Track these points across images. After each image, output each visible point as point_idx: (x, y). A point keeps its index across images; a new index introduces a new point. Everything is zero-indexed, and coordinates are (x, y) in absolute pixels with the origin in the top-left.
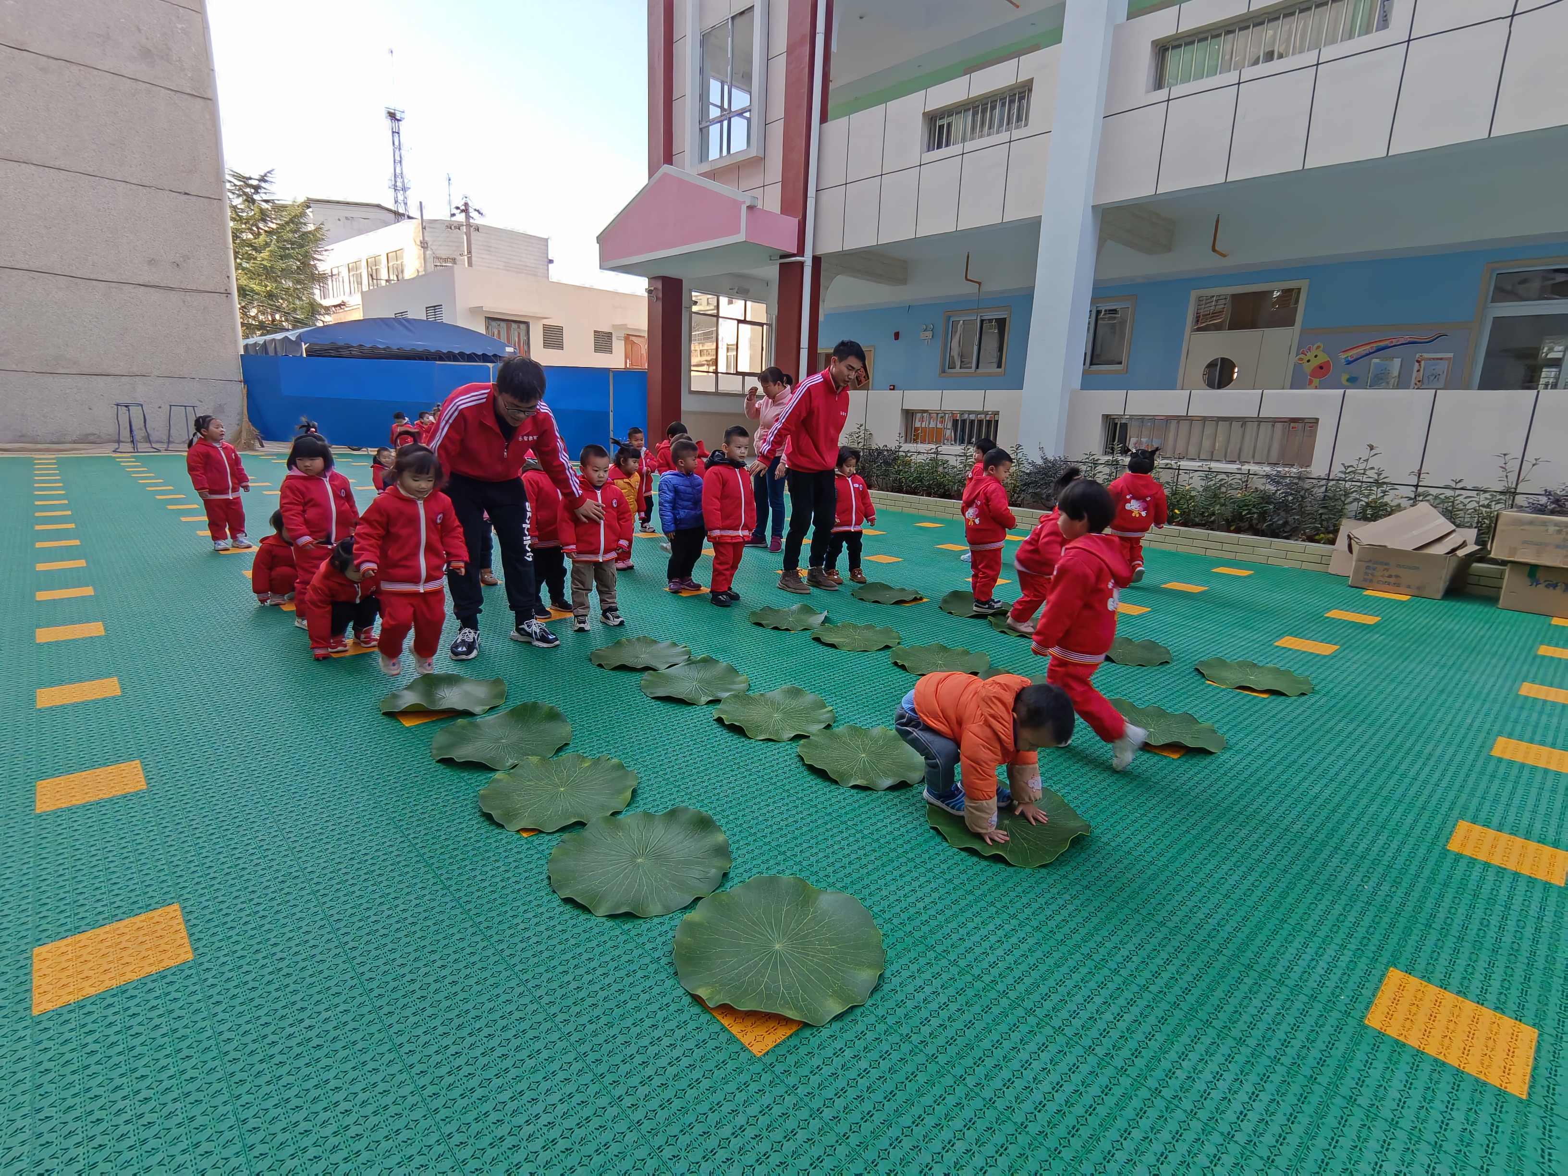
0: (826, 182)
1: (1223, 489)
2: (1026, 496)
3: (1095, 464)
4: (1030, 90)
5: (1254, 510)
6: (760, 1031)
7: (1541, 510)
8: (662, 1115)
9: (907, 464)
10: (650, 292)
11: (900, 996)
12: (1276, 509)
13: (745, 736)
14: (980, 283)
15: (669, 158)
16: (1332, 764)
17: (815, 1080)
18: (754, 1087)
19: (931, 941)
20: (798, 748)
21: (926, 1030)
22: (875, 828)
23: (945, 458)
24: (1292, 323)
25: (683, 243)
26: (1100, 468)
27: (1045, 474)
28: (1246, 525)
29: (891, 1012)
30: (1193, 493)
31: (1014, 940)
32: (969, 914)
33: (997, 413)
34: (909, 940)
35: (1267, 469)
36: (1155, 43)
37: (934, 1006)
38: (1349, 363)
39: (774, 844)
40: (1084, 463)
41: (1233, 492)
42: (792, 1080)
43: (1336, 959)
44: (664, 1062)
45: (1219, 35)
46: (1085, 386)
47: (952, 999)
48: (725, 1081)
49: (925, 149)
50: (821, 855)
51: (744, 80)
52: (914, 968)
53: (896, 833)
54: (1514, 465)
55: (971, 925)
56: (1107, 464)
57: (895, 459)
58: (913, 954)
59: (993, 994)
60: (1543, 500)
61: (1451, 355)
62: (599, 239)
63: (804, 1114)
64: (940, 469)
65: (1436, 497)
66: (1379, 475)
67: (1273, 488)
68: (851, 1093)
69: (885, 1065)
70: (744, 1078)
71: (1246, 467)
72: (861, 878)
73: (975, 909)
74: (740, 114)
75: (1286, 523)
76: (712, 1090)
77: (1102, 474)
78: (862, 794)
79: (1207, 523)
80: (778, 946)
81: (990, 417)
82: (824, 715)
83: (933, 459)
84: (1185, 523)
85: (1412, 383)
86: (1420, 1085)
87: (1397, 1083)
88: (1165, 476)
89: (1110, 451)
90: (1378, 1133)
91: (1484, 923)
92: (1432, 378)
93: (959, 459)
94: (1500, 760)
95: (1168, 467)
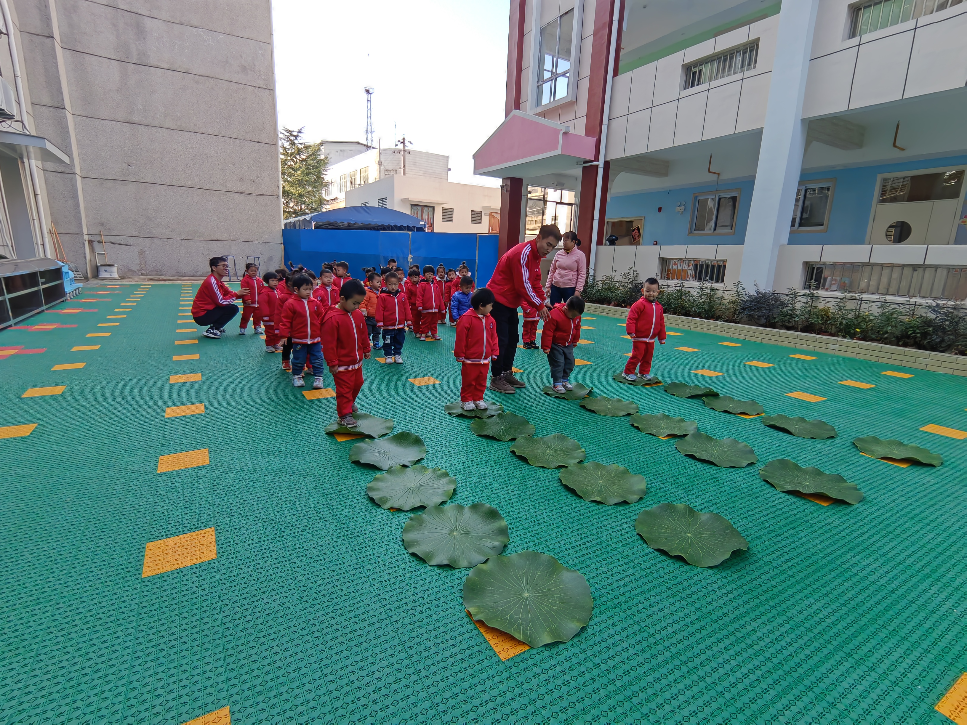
0: (615, 114)
1: (895, 316)
2: (744, 317)
3: (796, 295)
4: (758, 46)
5: (918, 331)
6: (507, 645)
8: (442, 685)
10: (503, 187)
11: (598, 639)
12: (935, 331)
13: (528, 463)
14: (719, 174)
15: (518, 106)
16: (947, 520)
17: (535, 681)
18: (497, 679)
19: (624, 607)
20: (561, 473)
21: (611, 663)
22: (600, 530)
23: (688, 289)
24: (956, 197)
25: (524, 157)
26: (799, 298)
27: (758, 302)
28: (911, 341)
29: (590, 647)
30: (872, 318)
31: (681, 614)
32: (653, 593)
33: (724, 261)
34: (609, 604)
35: (929, 302)
36: (851, 6)
37: (619, 649)
39: (534, 532)
40: (787, 295)
41: (903, 317)
42: (521, 679)
43: (920, 659)
44: (448, 654)
46: (790, 242)
47: (632, 646)
48: (481, 672)
49: (683, 88)
50: (562, 543)
51: (568, 54)
52: (610, 622)
53: (614, 535)
55: (653, 600)
56: (804, 295)
58: (611, 613)
59: (661, 648)
62: (474, 156)
63: (525, 701)
64: (684, 297)
67: (932, 316)
68: (556, 694)
69: (581, 680)
70: (492, 672)
71: (913, 300)
72: (585, 561)
73: (658, 590)
74: (564, 74)
75: (943, 341)
76: (473, 676)
77: (801, 303)
78: (597, 507)
79: (881, 339)
80: (526, 595)
81: (721, 263)
82: (579, 454)
83: (679, 291)
84: (864, 339)
88: (850, 305)
89: (808, 287)
93: (697, 290)
95: (853, 299)
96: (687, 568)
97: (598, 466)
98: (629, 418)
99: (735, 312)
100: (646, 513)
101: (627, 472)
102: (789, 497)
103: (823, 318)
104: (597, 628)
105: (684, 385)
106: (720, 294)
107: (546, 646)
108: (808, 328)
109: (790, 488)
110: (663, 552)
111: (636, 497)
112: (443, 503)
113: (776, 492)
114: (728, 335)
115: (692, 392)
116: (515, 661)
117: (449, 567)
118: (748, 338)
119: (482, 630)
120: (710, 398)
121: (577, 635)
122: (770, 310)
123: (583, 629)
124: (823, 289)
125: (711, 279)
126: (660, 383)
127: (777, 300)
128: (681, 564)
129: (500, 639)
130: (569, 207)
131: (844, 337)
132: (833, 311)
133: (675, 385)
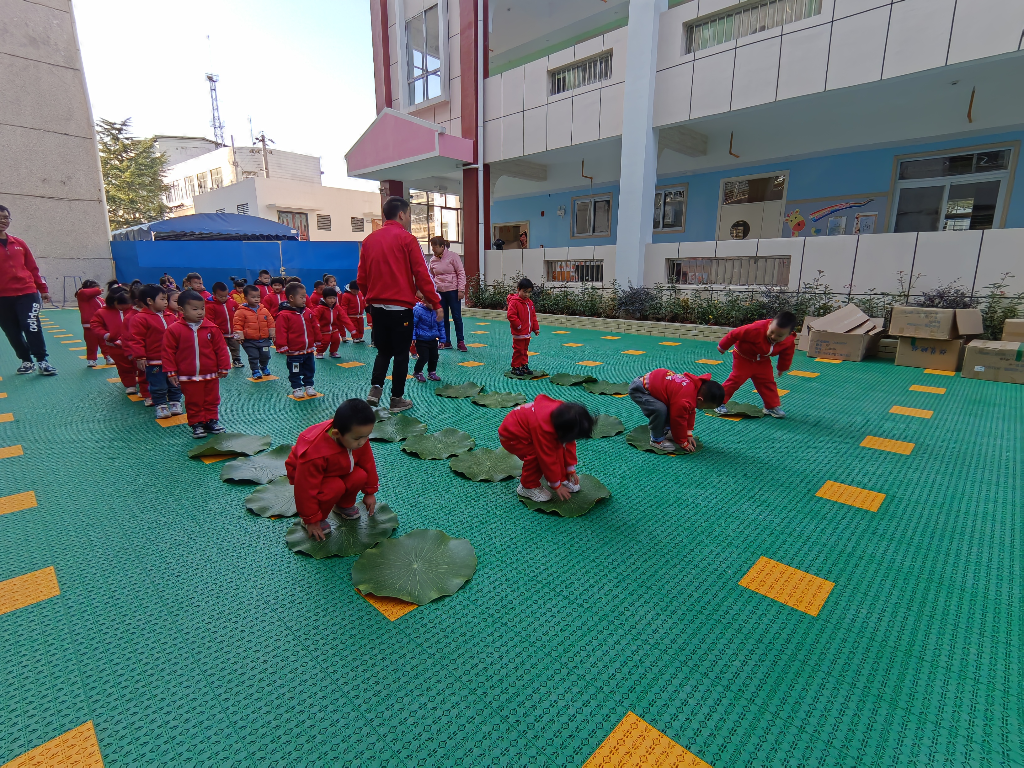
0: (489, 116)
1: (738, 302)
2: (621, 312)
3: (662, 289)
4: (612, 56)
5: (757, 314)
6: (397, 608)
7: (922, 305)
8: (331, 652)
9: (548, 294)
10: (381, 190)
11: (480, 587)
12: (768, 312)
13: (418, 458)
14: (591, 178)
15: (389, 103)
17: (422, 630)
18: (386, 636)
20: (450, 463)
21: (491, 602)
23: (572, 290)
24: (781, 198)
25: (400, 158)
26: (664, 292)
27: (632, 297)
29: (473, 595)
30: (721, 305)
31: (553, 555)
32: (530, 544)
33: (602, 260)
34: (492, 559)
35: (762, 288)
36: (684, 24)
37: (499, 590)
38: (815, 221)
40: (655, 289)
41: (743, 303)
42: (409, 631)
43: (732, 553)
44: (337, 627)
45: (723, 18)
46: (655, 241)
47: (510, 586)
48: (371, 634)
49: (550, 94)
50: (451, 518)
51: (435, 52)
52: (492, 572)
53: (498, 504)
54: (906, 279)
55: (530, 549)
56: (669, 289)
57: (542, 292)
58: (493, 566)
59: (534, 582)
60: (923, 299)
61: (876, 213)
62: (347, 157)
63: (412, 646)
64: (569, 297)
65: (861, 301)
66: (826, 288)
67: (765, 300)
68: (441, 635)
69: (464, 620)
70: (382, 632)
71: (751, 287)
72: (471, 529)
73: (535, 541)
74: (435, 73)
76: (362, 639)
77: (666, 296)
78: (483, 485)
79: (729, 323)
80: (415, 566)
81: (598, 263)
82: (468, 443)
83: (565, 291)
84: (716, 324)
85: (854, 230)
86: (759, 612)
87: (746, 612)
88: (704, 295)
89: (671, 281)
90: (728, 636)
91: (823, 532)
92: (865, 228)
93: (580, 290)
94: (864, 448)
95: (705, 290)
96: (561, 519)
97: (486, 451)
99: (614, 309)
102: (647, 454)
103: (684, 308)
104: (480, 580)
105: (568, 375)
106: (600, 292)
107: (434, 601)
108: (674, 319)
110: (540, 511)
113: (638, 452)
114: (609, 330)
115: (574, 381)
116: (403, 619)
117: (337, 557)
118: (626, 331)
119: (371, 601)
120: (590, 383)
121: (461, 588)
122: (642, 304)
123: (467, 582)
124: (685, 282)
125: (592, 280)
126: (547, 375)
127: (648, 294)
128: (556, 518)
129: (390, 605)
130: (454, 212)
131: (701, 324)
132: (691, 301)
133: (559, 376)
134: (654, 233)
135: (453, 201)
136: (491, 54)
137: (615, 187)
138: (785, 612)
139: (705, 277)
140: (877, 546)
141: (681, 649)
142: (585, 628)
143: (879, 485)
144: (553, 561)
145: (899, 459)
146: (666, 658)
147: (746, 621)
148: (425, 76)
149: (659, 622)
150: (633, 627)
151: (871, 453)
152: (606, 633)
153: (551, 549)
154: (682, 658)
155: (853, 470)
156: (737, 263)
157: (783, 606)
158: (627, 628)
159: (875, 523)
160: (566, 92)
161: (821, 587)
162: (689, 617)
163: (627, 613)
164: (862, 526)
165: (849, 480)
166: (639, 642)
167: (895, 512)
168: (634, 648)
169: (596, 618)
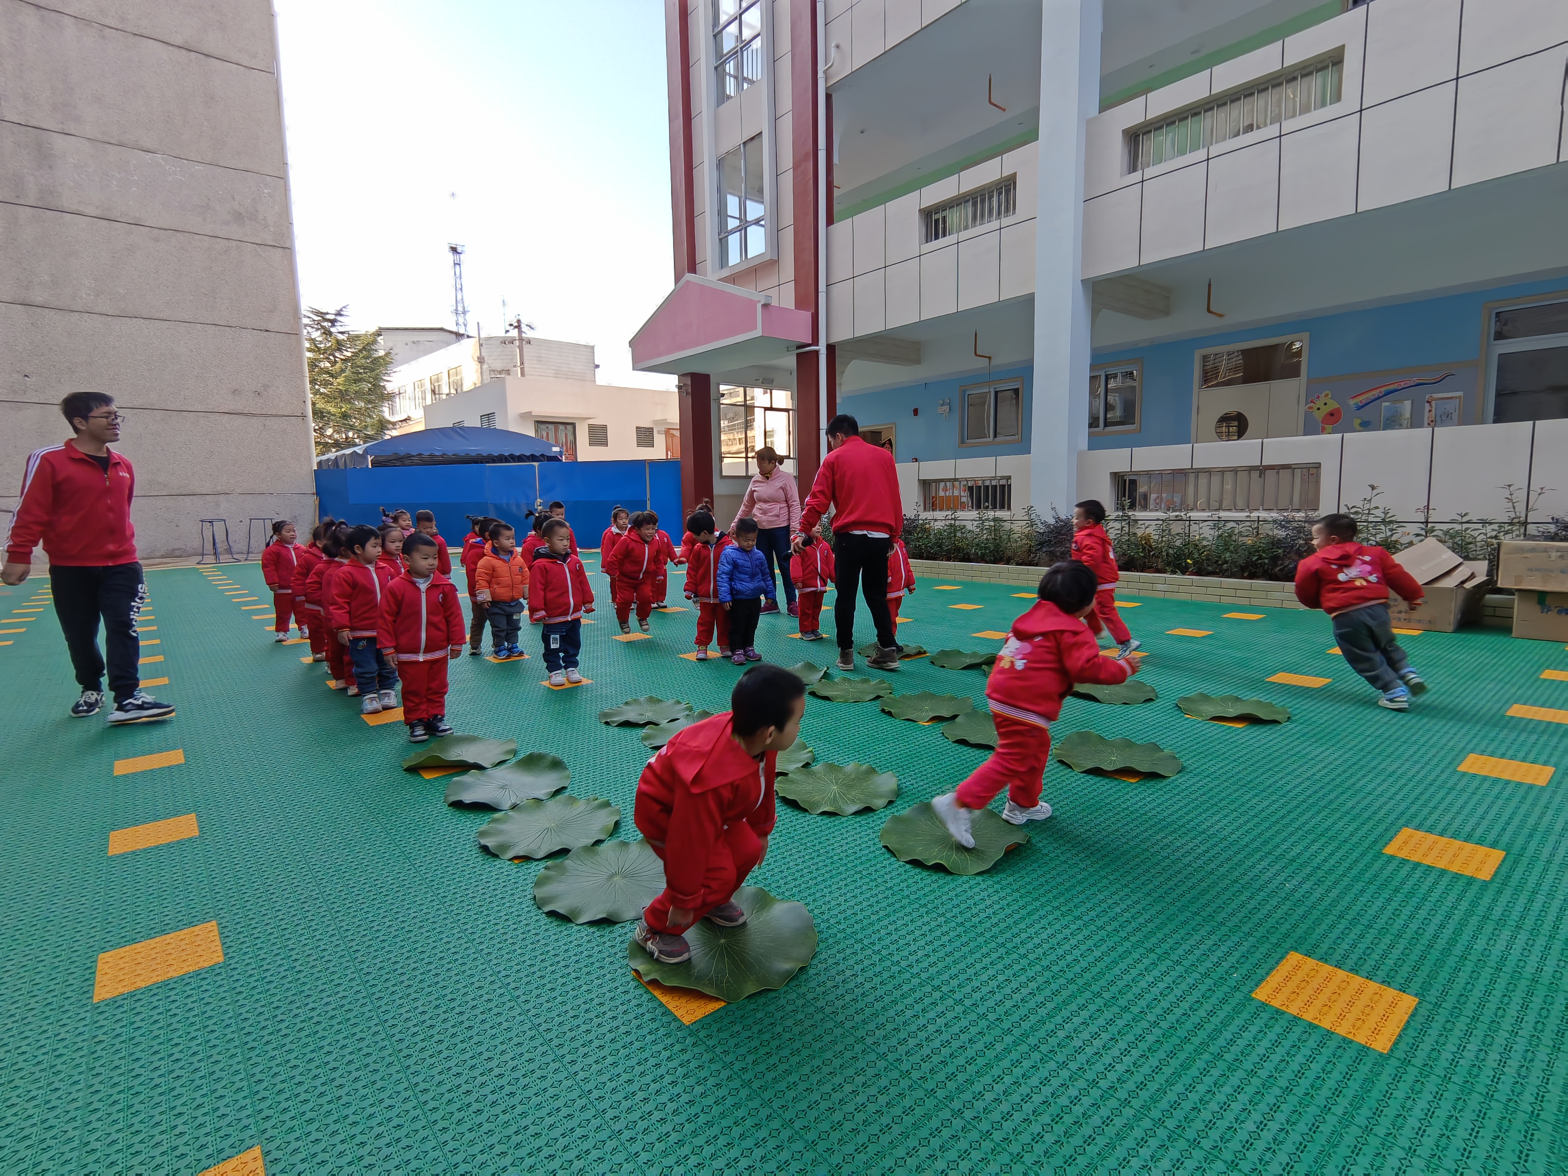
0: (837, 276)
1: (1234, 538)
2: (1042, 555)
4: (1015, 183)
5: (1264, 555)
6: (694, 1005)
7: (1553, 538)
8: (596, 1068)
9: (925, 530)
10: (680, 387)
11: (824, 980)
12: (1286, 554)
14: (990, 358)
15: (692, 267)
16: (1287, 784)
17: (734, 1044)
18: (678, 1047)
19: (860, 936)
22: (831, 847)
23: (964, 523)
24: (1298, 374)
27: (1059, 533)
28: (1259, 570)
29: (812, 990)
30: (1205, 543)
31: (937, 933)
32: (901, 914)
33: (1009, 478)
34: (840, 935)
35: (1275, 515)
36: (1125, 132)
38: (1359, 408)
41: (1243, 540)
42: (714, 1044)
44: (605, 1029)
45: (1186, 118)
46: (1092, 446)
47: (869, 980)
48: (654, 1043)
49: (924, 240)
51: (758, 195)
52: (842, 957)
53: (850, 851)
54: (1521, 496)
55: (900, 923)
57: (915, 527)
59: (907, 976)
60: (1552, 528)
61: (1460, 394)
62: (631, 343)
64: (959, 534)
65: (1446, 533)
66: (1386, 513)
67: (1281, 533)
70: (670, 1041)
71: (1255, 515)
72: (809, 888)
73: (908, 910)
74: (757, 222)
76: (642, 1049)
78: (827, 820)
79: (1221, 571)
80: (722, 941)
81: (1003, 482)
82: (804, 757)
83: (951, 525)
84: (1199, 572)
85: (1426, 422)
86: (1287, 1044)
87: (1266, 1043)
88: (1176, 528)
89: (1120, 507)
90: (1234, 1080)
91: (1396, 913)
92: (1444, 418)
93: (975, 523)
94: (1464, 774)
95: (1178, 519)
96: (949, 878)
97: (832, 768)
98: (878, 702)
99: (1030, 551)
100: (896, 820)
101: (872, 771)
102: (1088, 777)
103: (1144, 549)
104: (822, 966)
105: (959, 653)
106: (1007, 526)
107: (751, 997)
108: (1130, 566)
109: (1090, 766)
110: (916, 863)
111: (882, 802)
112: (598, 842)
113: (1073, 774)
114: (1023, 584)
115: (968, 661)
116: (704, 1023)
117: (607, 922)
119: (657, 993)
123: (802, 970)
124: (1145, 507)
125: (994, 507)
126: (925, 652)
128: (942, 875)
129: (683, 1000)
130: (785, 414)
131: (1174, 572)
132: (1156, 537)
133: (944, 653)
134: (1090, 435)
135: (783, 398)
136: (836, 193)
137: (1027, 370)
138: (1332, 1044)
139: (1177, 499)
140: (1493, 938)
141: (1154, 1099)
142: (991, 1054)
143: (1491, 837)
144: (936, 943)
145: (1527, 793)
146: (1128, 1112)
147: (1264, 1058)
148: (743, 227)
149: (1115, 1052)
150: (1072, 1057)
151: (1476, 783)
152: (1026, 1064)
153: (933, 924)
154: (1155, 1114)
155: (1447, 810)
156: (1229, 477)
157: (1329, 1034)
158: (1061, 1058)
159: (1486, 901)
160: (947, 237)
161: (1393, 1005)
162: (1167, 1047)
163: (1061, 1034)
164: (1464, 905)
165: (1440, 827)
166: (1082, 1083)
167: (1523, 881)
168: (1073, 1092)
169: (1008, 1039)
